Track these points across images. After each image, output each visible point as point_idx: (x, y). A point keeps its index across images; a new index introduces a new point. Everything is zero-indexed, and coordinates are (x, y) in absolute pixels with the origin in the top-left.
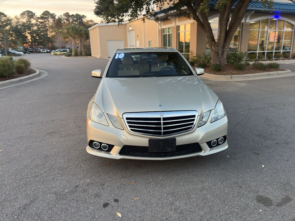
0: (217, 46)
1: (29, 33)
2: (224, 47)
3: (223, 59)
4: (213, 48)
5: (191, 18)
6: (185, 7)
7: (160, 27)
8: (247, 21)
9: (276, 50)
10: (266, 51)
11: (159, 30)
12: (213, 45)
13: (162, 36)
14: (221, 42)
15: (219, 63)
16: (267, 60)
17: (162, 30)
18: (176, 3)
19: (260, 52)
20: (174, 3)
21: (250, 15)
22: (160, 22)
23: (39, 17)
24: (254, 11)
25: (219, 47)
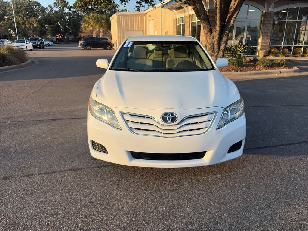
0: (213, 38)
4: (209, 40)
7: (175, 17)
8: (270, 10)
10: (293, 46)
11: (174, 20)
12: (209, 37)
13: (176, 26)
14: (217, 34)
17: (177, 20)
19: (286, 47)
21: (273, 3)
22: (174, 11)
23: (72, 5)
25: (215, 39)
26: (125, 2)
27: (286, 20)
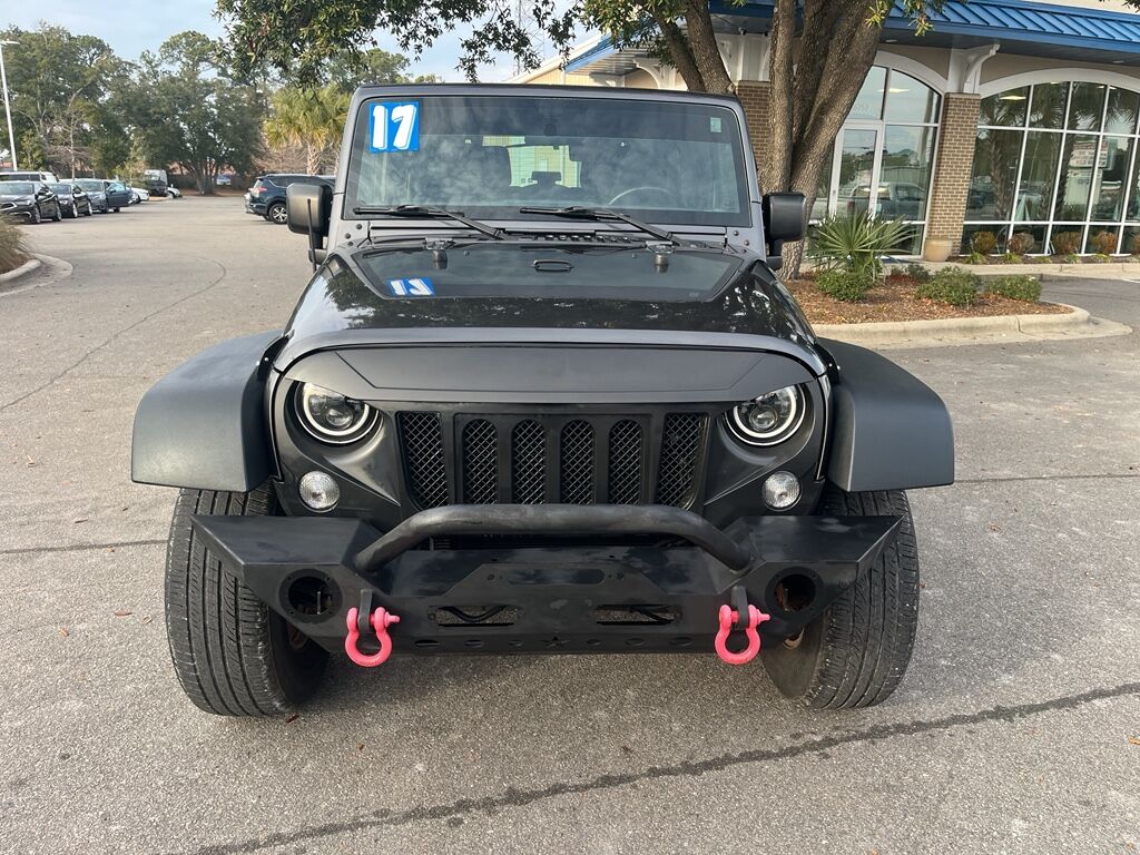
1: (184, 118)
8: (967, 88)
9: (1096, 217)
10: (1051, 222)
19: (1026, 226)
21: (980, 63)
24: (997, 47)
26: (418, 42)
27: (1024, 126)
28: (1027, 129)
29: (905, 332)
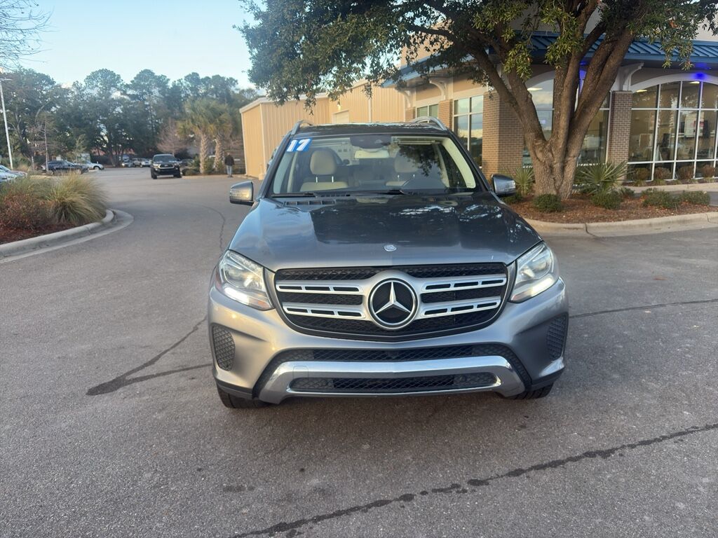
0: (551, 151)
1: (103, 122)
2: (566, 152)
3: (564, 183)
4: (540, 155)
5: (485, 81)
6: (470, 58)
7: (409, 106)
8: (625, 88)
9: (699, 157)
10: (675, 161)
11: (407, 113)
12: (540, 149)
14: (559, 141)
15: (554, 193)
16: (678, 184)
17: (414, 111)
18: (446, 47)
19: (661, 163)
20: (442, 47)
21: (632, 73)
22: (408, 92)
23: (129, 83)
24: (642, 65)
25: (554, 153)
27: (657, 107)
28: (658, 109)
29: (650, 225)
